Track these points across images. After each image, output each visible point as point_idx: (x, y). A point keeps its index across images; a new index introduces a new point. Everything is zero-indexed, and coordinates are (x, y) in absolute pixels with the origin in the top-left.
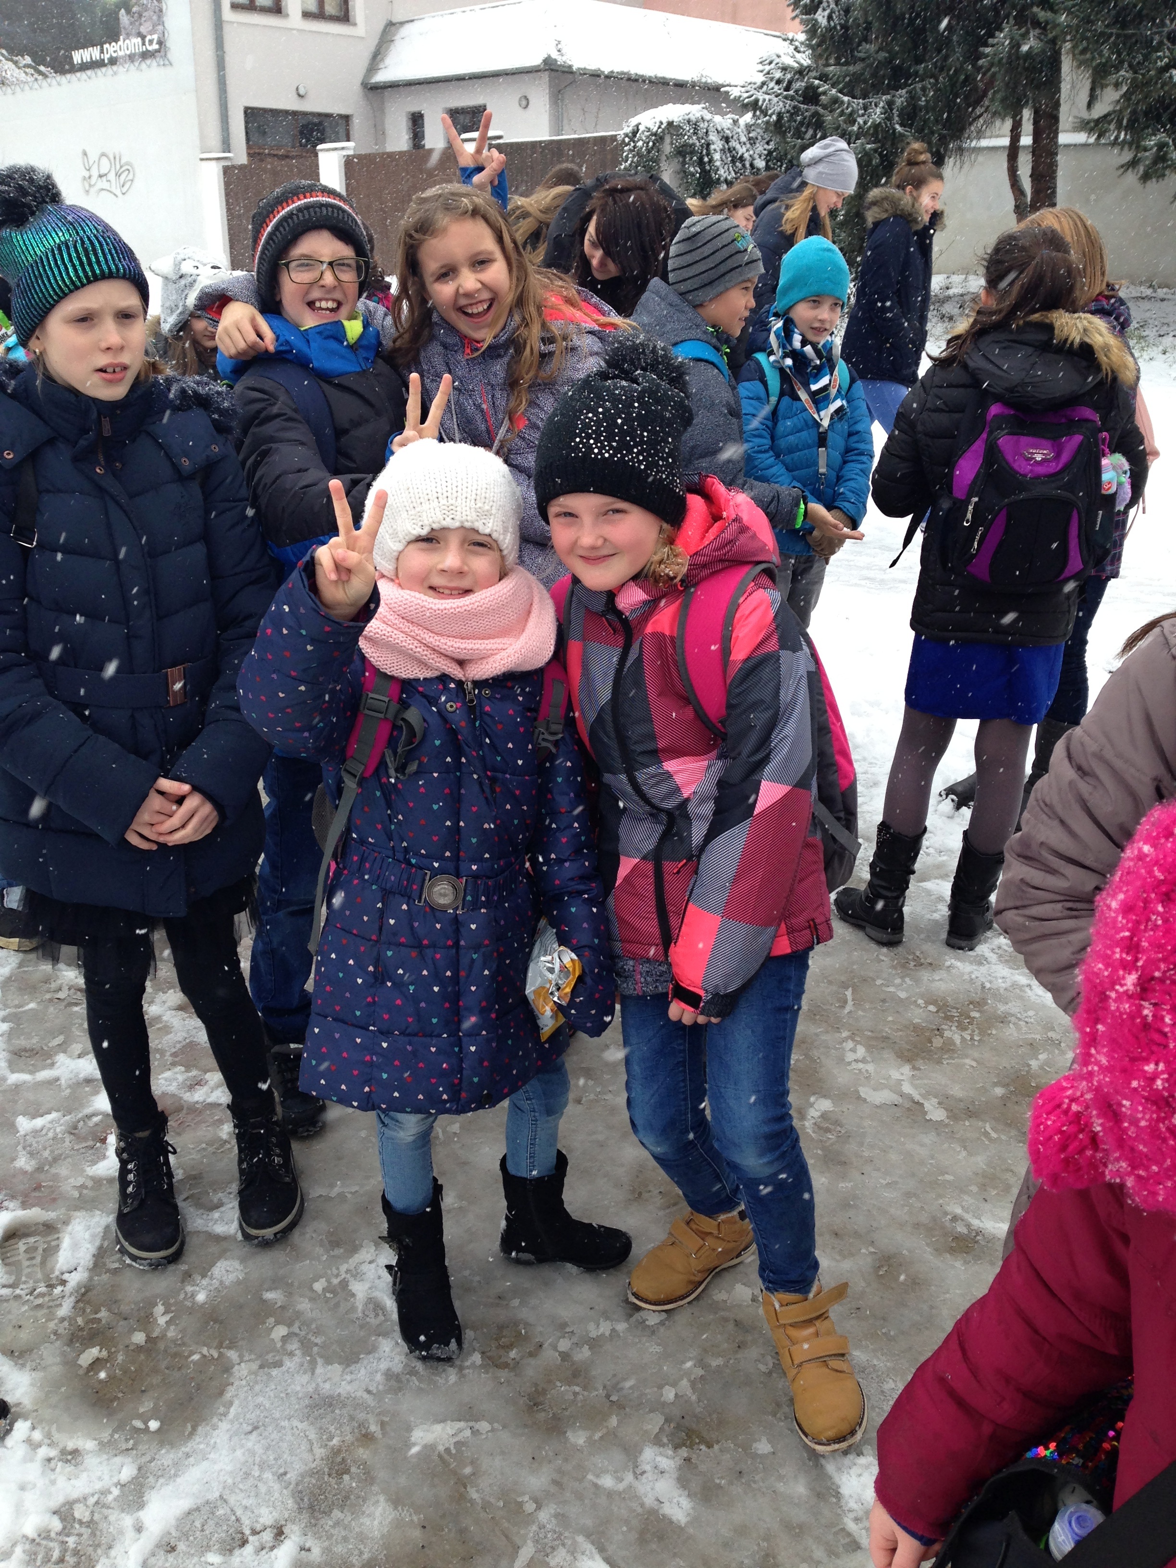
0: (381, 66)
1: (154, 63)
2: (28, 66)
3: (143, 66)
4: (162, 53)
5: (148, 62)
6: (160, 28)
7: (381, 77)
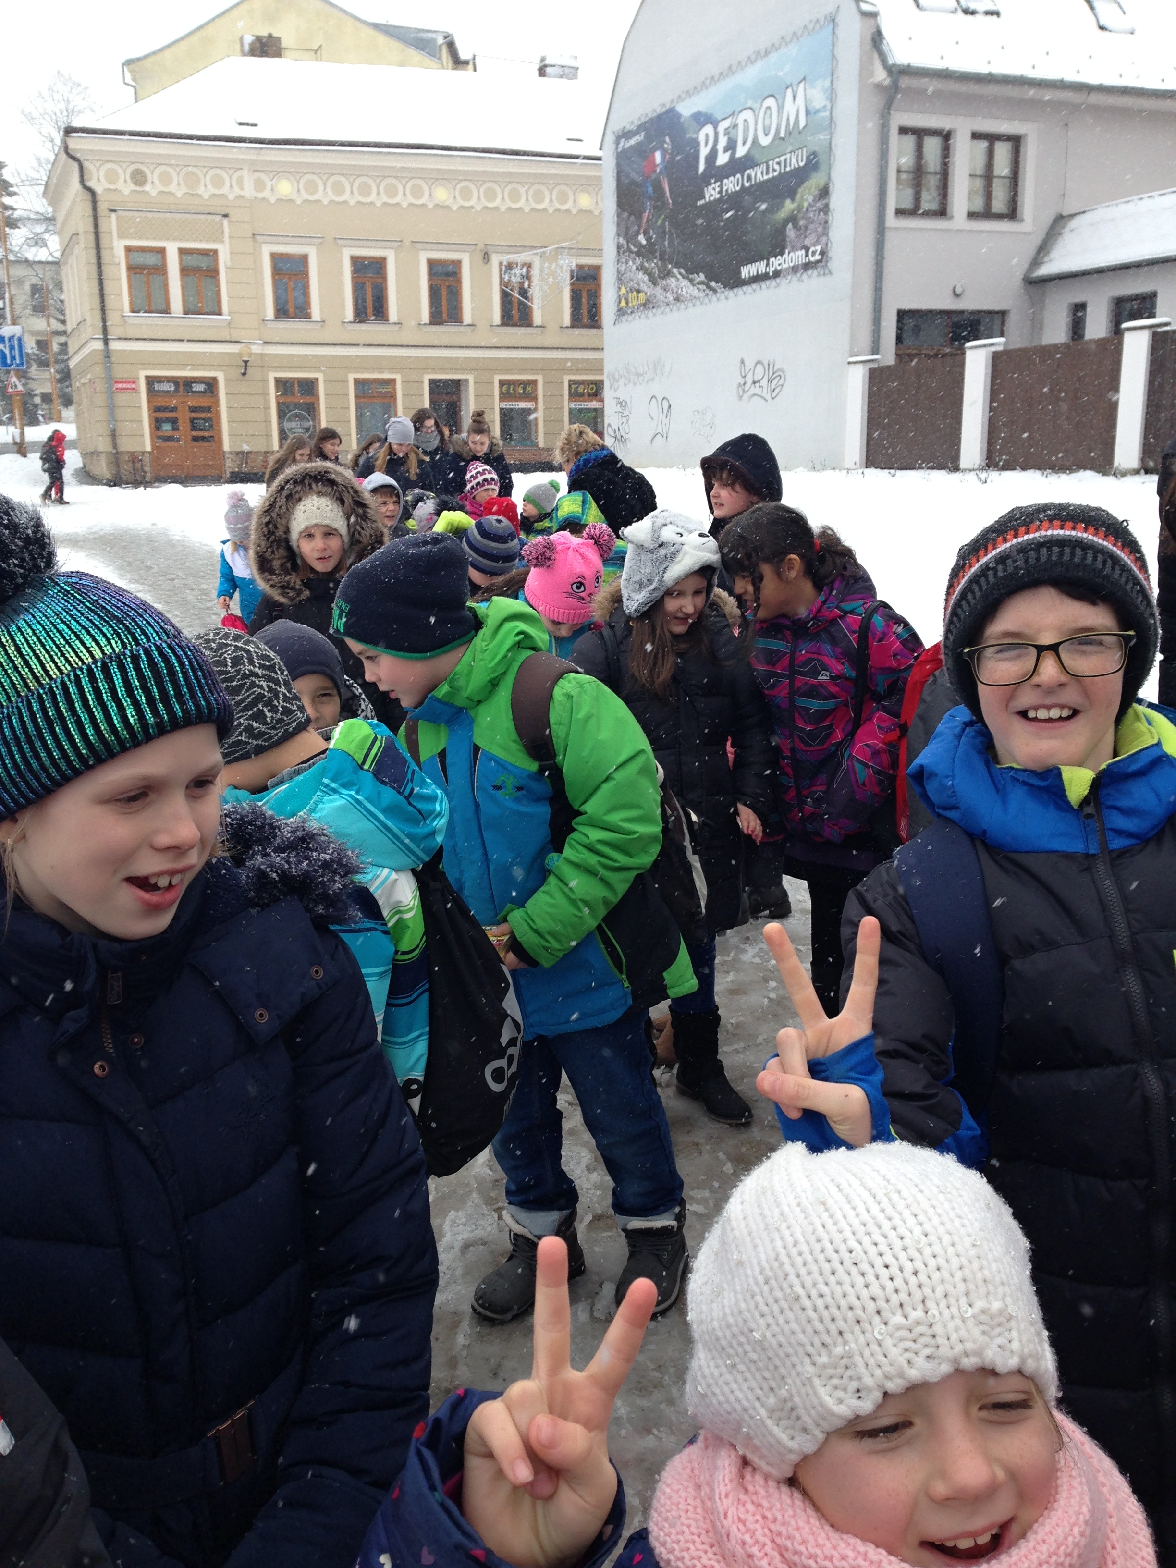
0: (1046, 259)
1: (815, 273)
2: (702, 283)
3: (805, 276)
4: (824, 263)
5: (810, 272)
6: (824, 239)
7: (1045, 270)
